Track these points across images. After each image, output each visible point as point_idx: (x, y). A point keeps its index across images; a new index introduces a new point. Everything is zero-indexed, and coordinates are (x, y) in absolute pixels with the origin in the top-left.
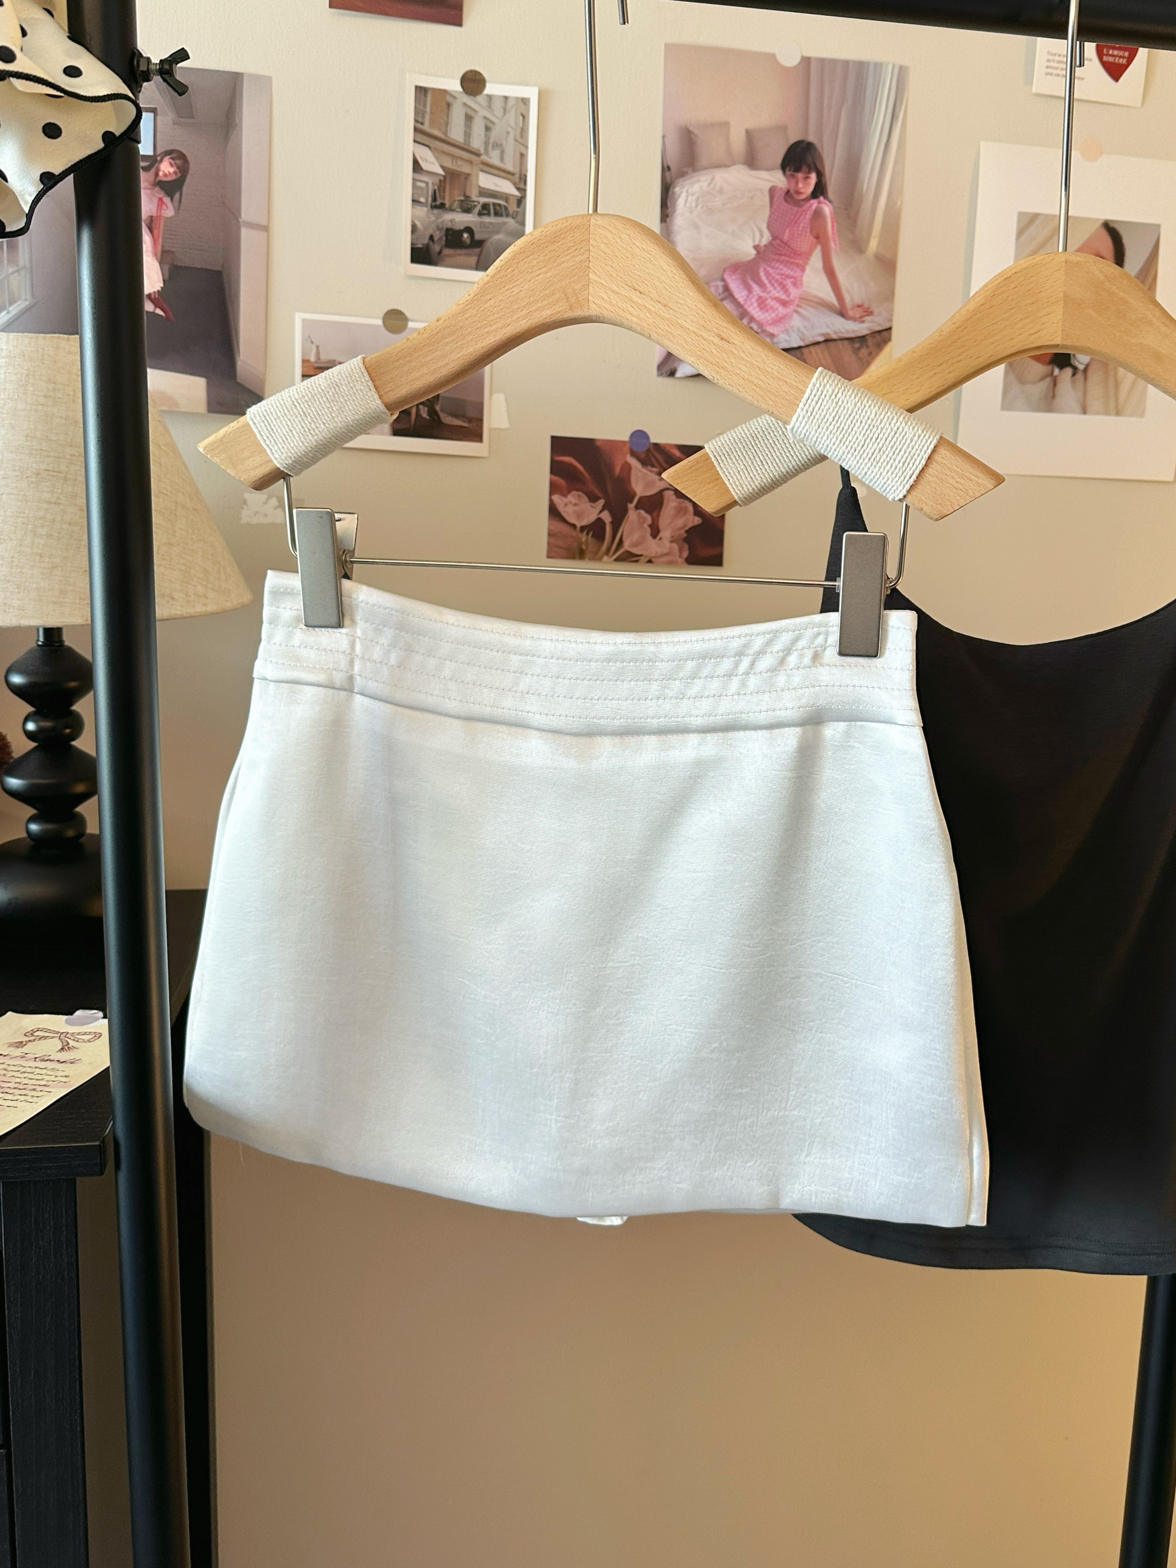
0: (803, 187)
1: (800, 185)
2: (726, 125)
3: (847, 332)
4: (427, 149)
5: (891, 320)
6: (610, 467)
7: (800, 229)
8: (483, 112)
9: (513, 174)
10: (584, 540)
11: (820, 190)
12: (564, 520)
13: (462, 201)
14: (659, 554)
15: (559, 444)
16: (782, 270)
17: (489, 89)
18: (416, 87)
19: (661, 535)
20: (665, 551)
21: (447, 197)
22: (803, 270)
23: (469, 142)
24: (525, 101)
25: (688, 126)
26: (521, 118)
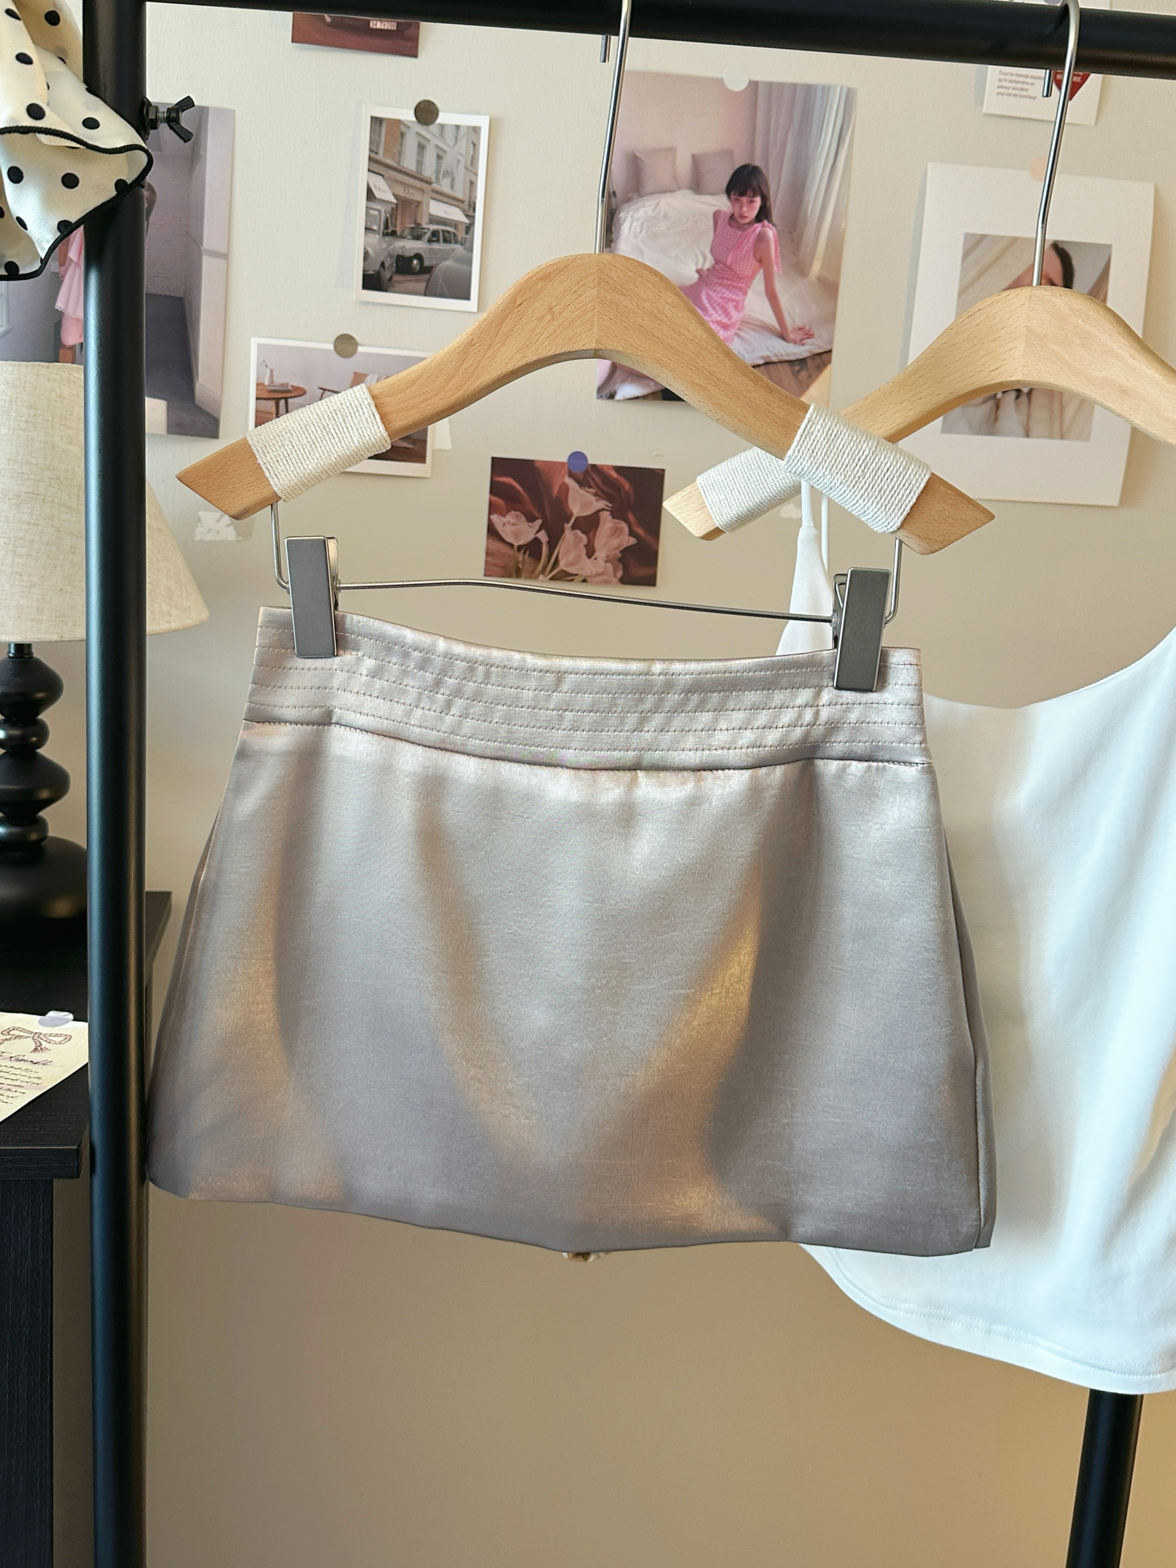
0: (748, 211)
1: (745, 209)
2: (672, 150)
3: (788, 355)
4: (381, 177)
5: (831, 342)
6: (549, 488)
7: (744, 252)
8: (436, 141)
9: (462, 202)
10: (521, 559)
11: (764, 214)
12: (502, 540)
13: (413, 228)
14: (594, 573)
15: (499, 465)
16: (724, 293)
17: (442, 119)
18: (372, 117)
19: (596, 555)
20: (600, 570)
21: (398, 225)
22: (745, 294)
23: (421, 171)
24: (476, 130)
25: (635, 152)
26: (472, 146)
